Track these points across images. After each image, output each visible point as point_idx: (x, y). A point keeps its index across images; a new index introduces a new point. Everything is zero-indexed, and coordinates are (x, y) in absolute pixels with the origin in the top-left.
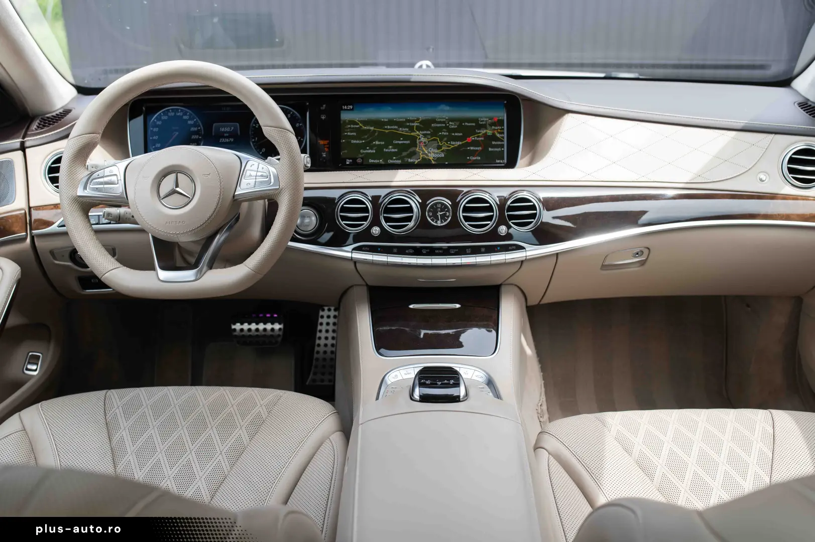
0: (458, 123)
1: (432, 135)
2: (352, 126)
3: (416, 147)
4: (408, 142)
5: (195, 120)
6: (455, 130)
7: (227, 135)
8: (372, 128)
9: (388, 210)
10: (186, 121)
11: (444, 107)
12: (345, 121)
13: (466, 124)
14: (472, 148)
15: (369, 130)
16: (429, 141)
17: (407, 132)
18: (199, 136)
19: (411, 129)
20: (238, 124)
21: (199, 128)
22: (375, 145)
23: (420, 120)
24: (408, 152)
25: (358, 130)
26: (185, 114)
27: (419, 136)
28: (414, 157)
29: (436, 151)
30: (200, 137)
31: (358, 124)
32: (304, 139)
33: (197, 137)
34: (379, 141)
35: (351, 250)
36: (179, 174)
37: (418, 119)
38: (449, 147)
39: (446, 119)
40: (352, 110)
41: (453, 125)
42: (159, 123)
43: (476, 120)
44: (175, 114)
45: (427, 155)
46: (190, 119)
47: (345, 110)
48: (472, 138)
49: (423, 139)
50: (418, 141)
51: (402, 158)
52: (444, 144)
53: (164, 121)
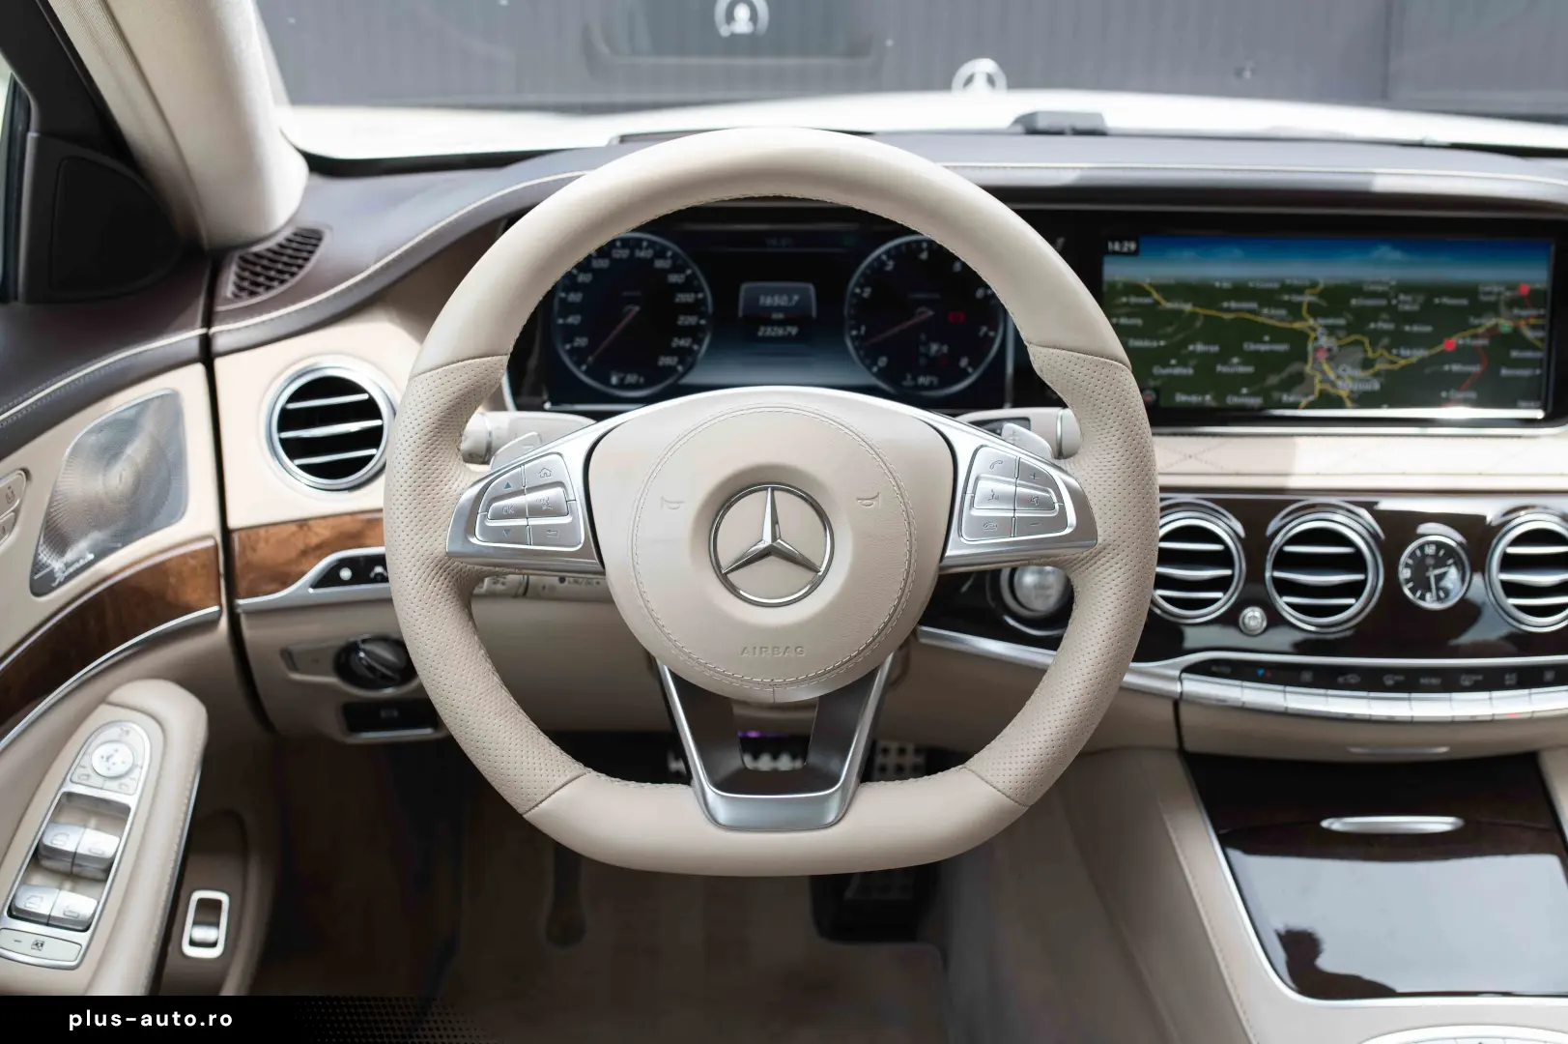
0: (1421, 298)
1: (1350, 329)
2: (1133, 300)
3: (1305, 360)
4: (1282, 347)
5: (689, 272)
6: (1410, 318)
7: (781, 316)
8: (1188, 307)
9: (1284, 561)
10: (665, 272)
11: (1386, 252)
12: (1113, 285)
13: (1446, 301)
14: (1456, 368)
15: (1179, 313)
16: (1341, 347)
17: (1282, 319)
18: (700, 318)
19: (1295, 311)
20: (811, 288)
21: (700, 296)
22: (1193, 354)
23: (1321, 286)
24: (1285, 374)
25: (1151, 312)
26: (661, 253)
27: (1314, 329)
28: (1299, 388)
29: (1359, 373)
30: (703, 322)
31: (1148, 294)
32: (996, 330)
33: (692, 320)
34: (1206, 343)
35: (1177, 673)
36: (776, 493)
37: (1314, 285)
38: (1393, 362)
39: (1391, 287)
40: (1135, 253)
41: (1407, 304)
42: (584, 278)
43: (1470, 291)
44: (632, 253)
45: (1333, 385)
46: (677, 269)
47: (1115, 253)
48: (1458, 340)
49: (1325, 341)
50: (1310, 347)
51: (1265, 393)
52: (1382, 355)
53: (597, 273)
